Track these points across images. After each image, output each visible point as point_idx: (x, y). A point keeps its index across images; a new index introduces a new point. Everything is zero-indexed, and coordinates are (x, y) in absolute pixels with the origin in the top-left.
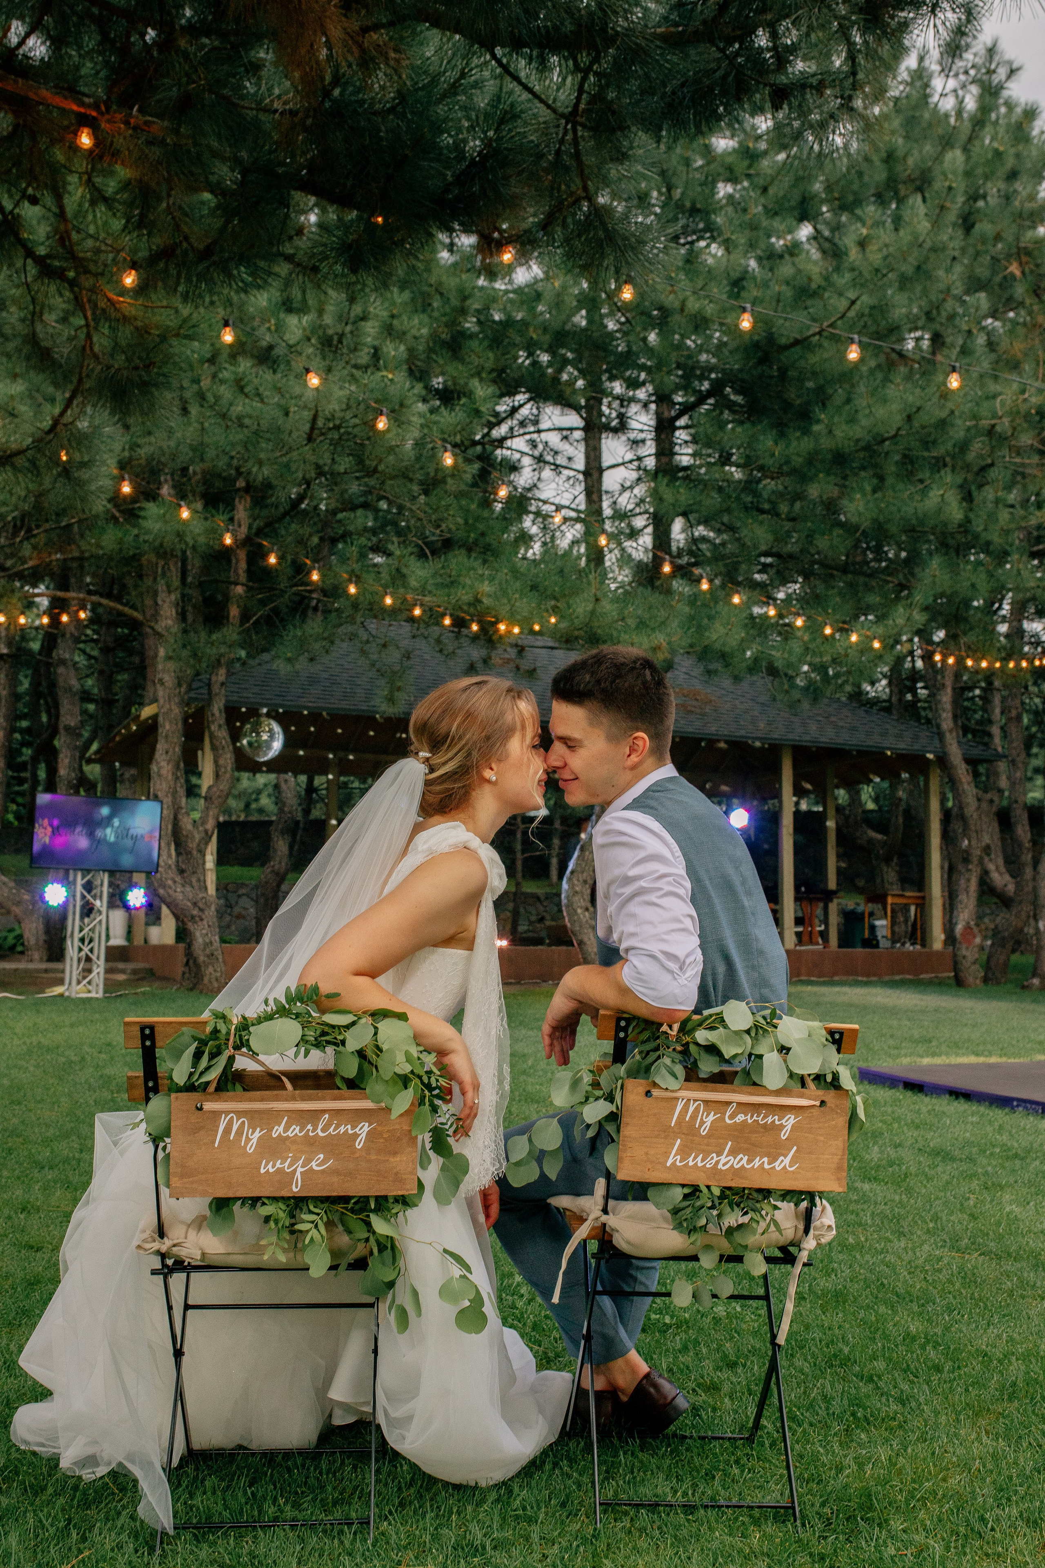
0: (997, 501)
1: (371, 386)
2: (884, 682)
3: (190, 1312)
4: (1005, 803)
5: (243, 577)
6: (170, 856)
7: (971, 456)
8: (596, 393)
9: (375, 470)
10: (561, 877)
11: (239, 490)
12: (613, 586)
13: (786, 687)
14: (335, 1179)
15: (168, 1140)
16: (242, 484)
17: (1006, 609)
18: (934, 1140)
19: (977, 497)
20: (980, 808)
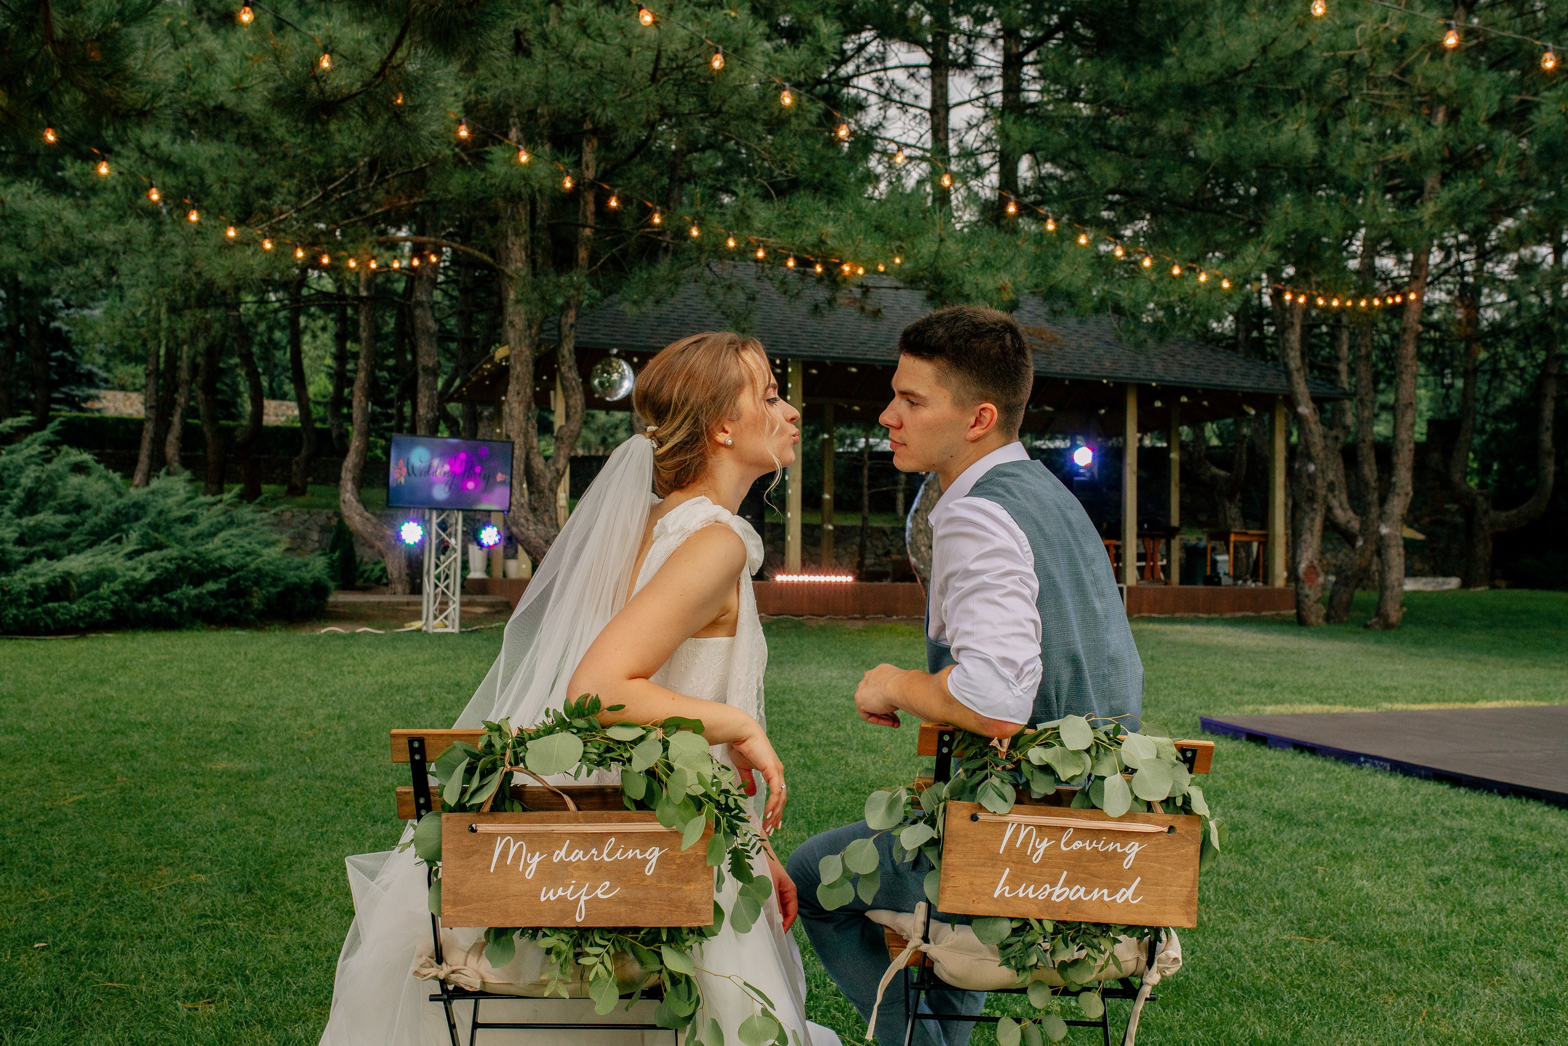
0: (1354, 135)
1: (713, 25)
2: (1230, 319)
3: (479, 1031)
4: (1350, 439)
5: (591, 220)
6: (522, 495)
7: (1327, 88)
8: (943, 29)
9: (719, 111)
10: (907, 510)
11: (585, 132)
12: (958, 226)
13: (1132, 327)
14: (622, 909)
15: (439, 864)
16: (588, 126)
17: (1357, 246)
18: (1279, 801)
19: (1333, 133)
20: (1326, 447)
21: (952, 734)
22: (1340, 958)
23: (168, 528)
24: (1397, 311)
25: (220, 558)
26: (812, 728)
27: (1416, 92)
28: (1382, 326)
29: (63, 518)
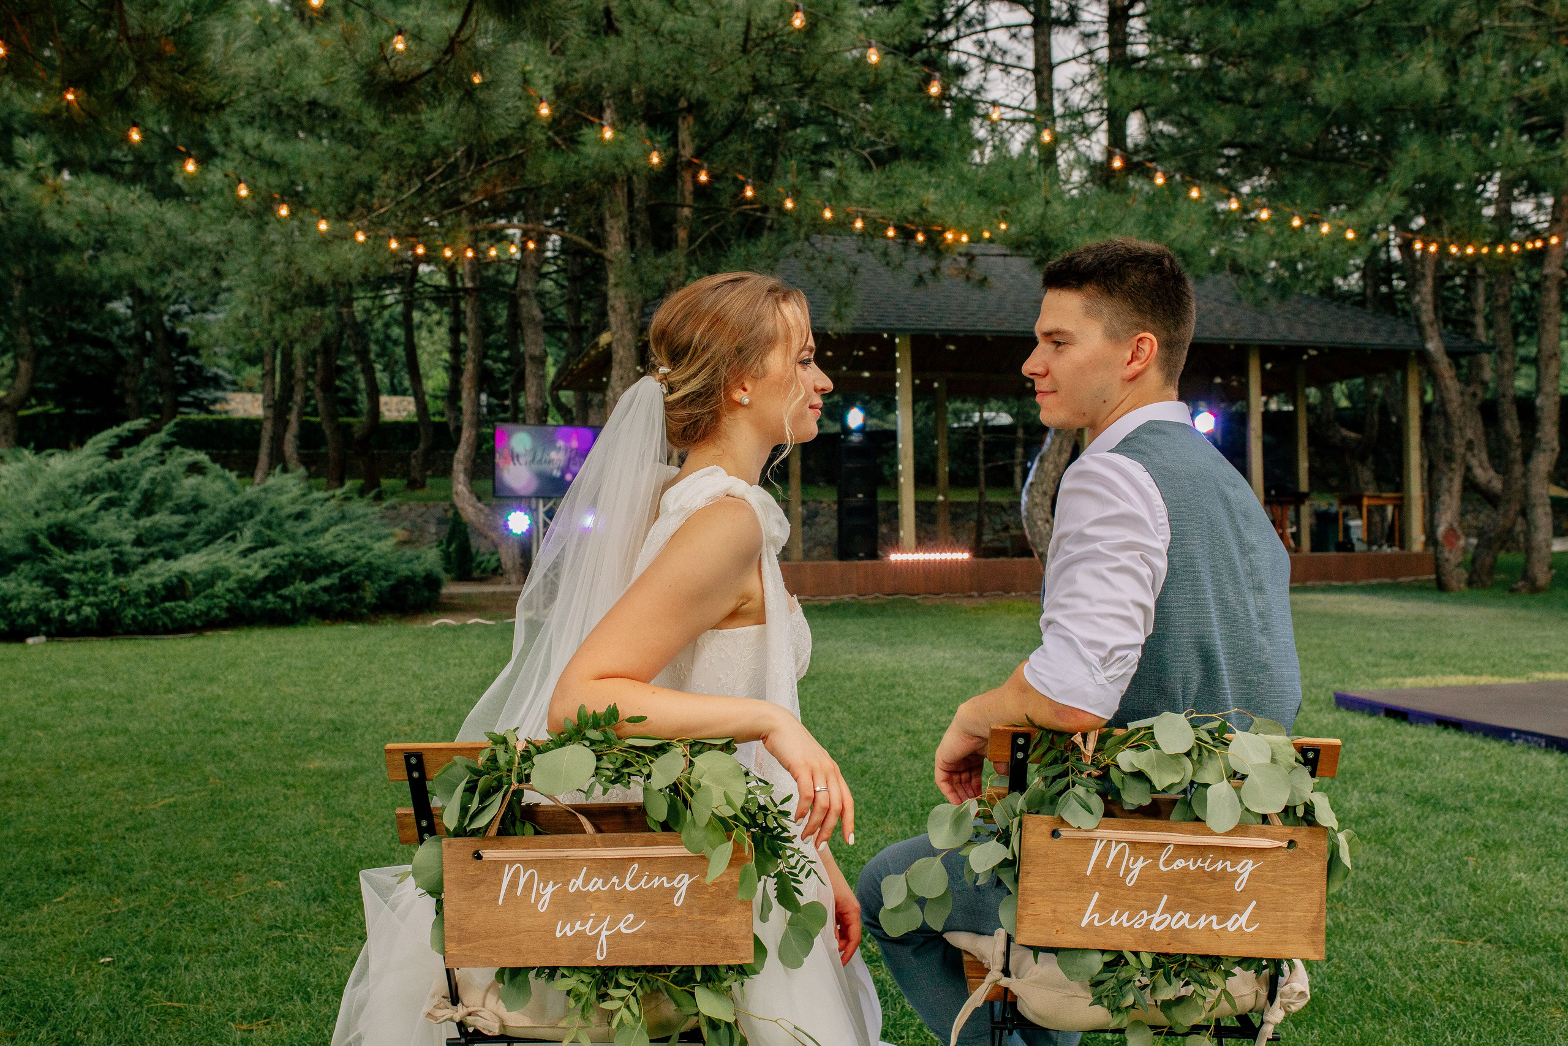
2: (1356, 275)
4: (1489, 395)
5: (689, 199)
7: (1455, 23)
9: (813, 80)
10: (1022, 486)
11: (682, 110)
12: (1065, 189)
13: (1252, 284)
14: (650, 945)
15: (446, 895)
16: (683, 103)
17: (1492, 189)
18: (1422, 783)
19: (1463, 67)
20: (1463, 404)
21: (1027, 736)
22: (1498, 964)
23: (280, 525)
24: (1537, 258)
25: (332, 553)
26: (921, 712)
27: (1552, 22)
28: (1521, 275)
29: (179, 519)
